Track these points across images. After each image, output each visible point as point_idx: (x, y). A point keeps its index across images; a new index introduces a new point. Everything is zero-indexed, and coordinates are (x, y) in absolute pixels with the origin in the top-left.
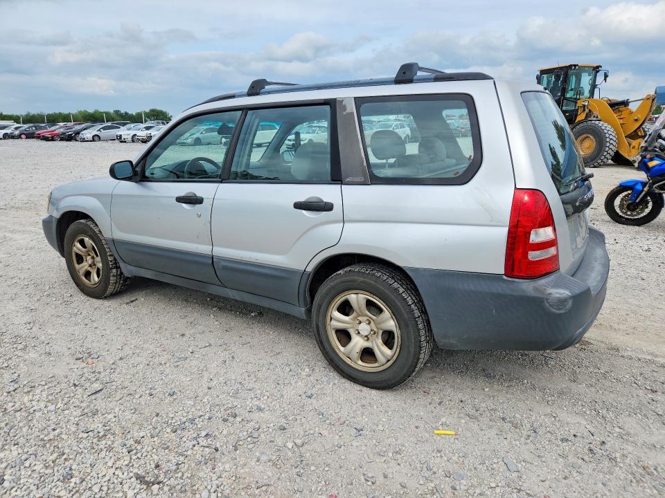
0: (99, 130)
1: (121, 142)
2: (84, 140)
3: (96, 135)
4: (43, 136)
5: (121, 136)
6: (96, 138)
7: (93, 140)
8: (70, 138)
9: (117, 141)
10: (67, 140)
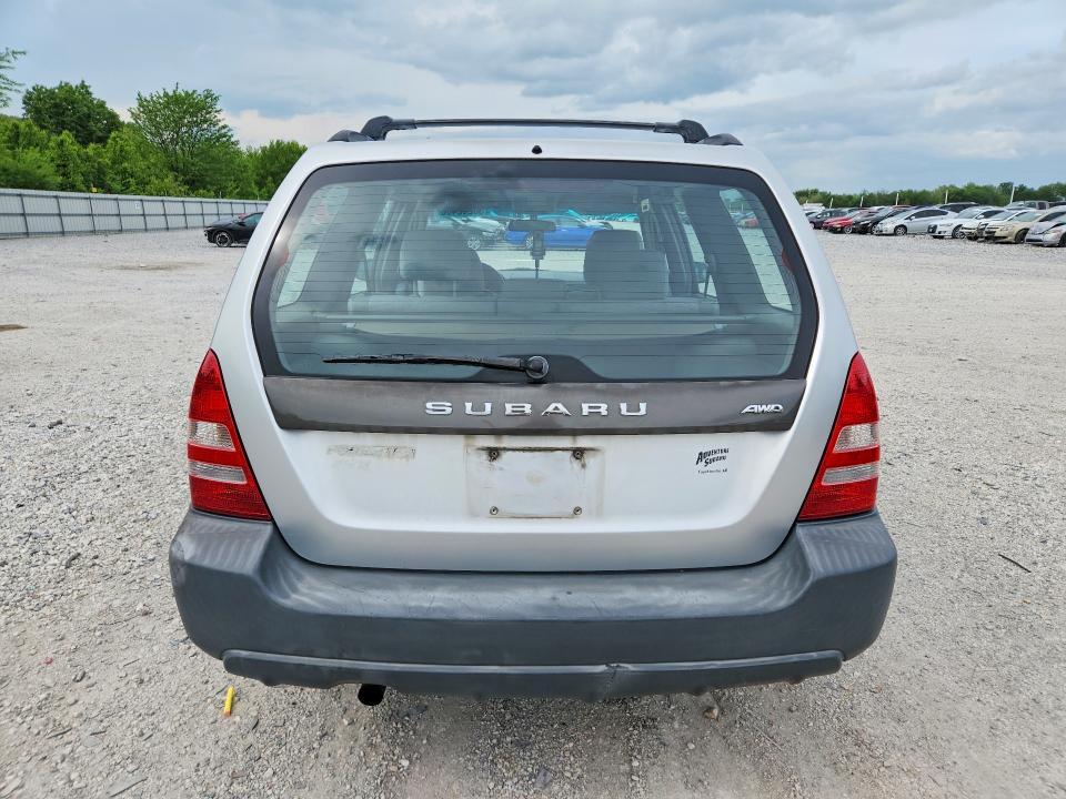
0: (909, 218)
1: (935, 237)
2: (881, 234)
3: (902, 226)
4: (831, 227)
5: (936, 227)
6: (900, 231)
7: (895, 234)
8: (863, 230)
9: (928, 236)
10: (860, 233)
